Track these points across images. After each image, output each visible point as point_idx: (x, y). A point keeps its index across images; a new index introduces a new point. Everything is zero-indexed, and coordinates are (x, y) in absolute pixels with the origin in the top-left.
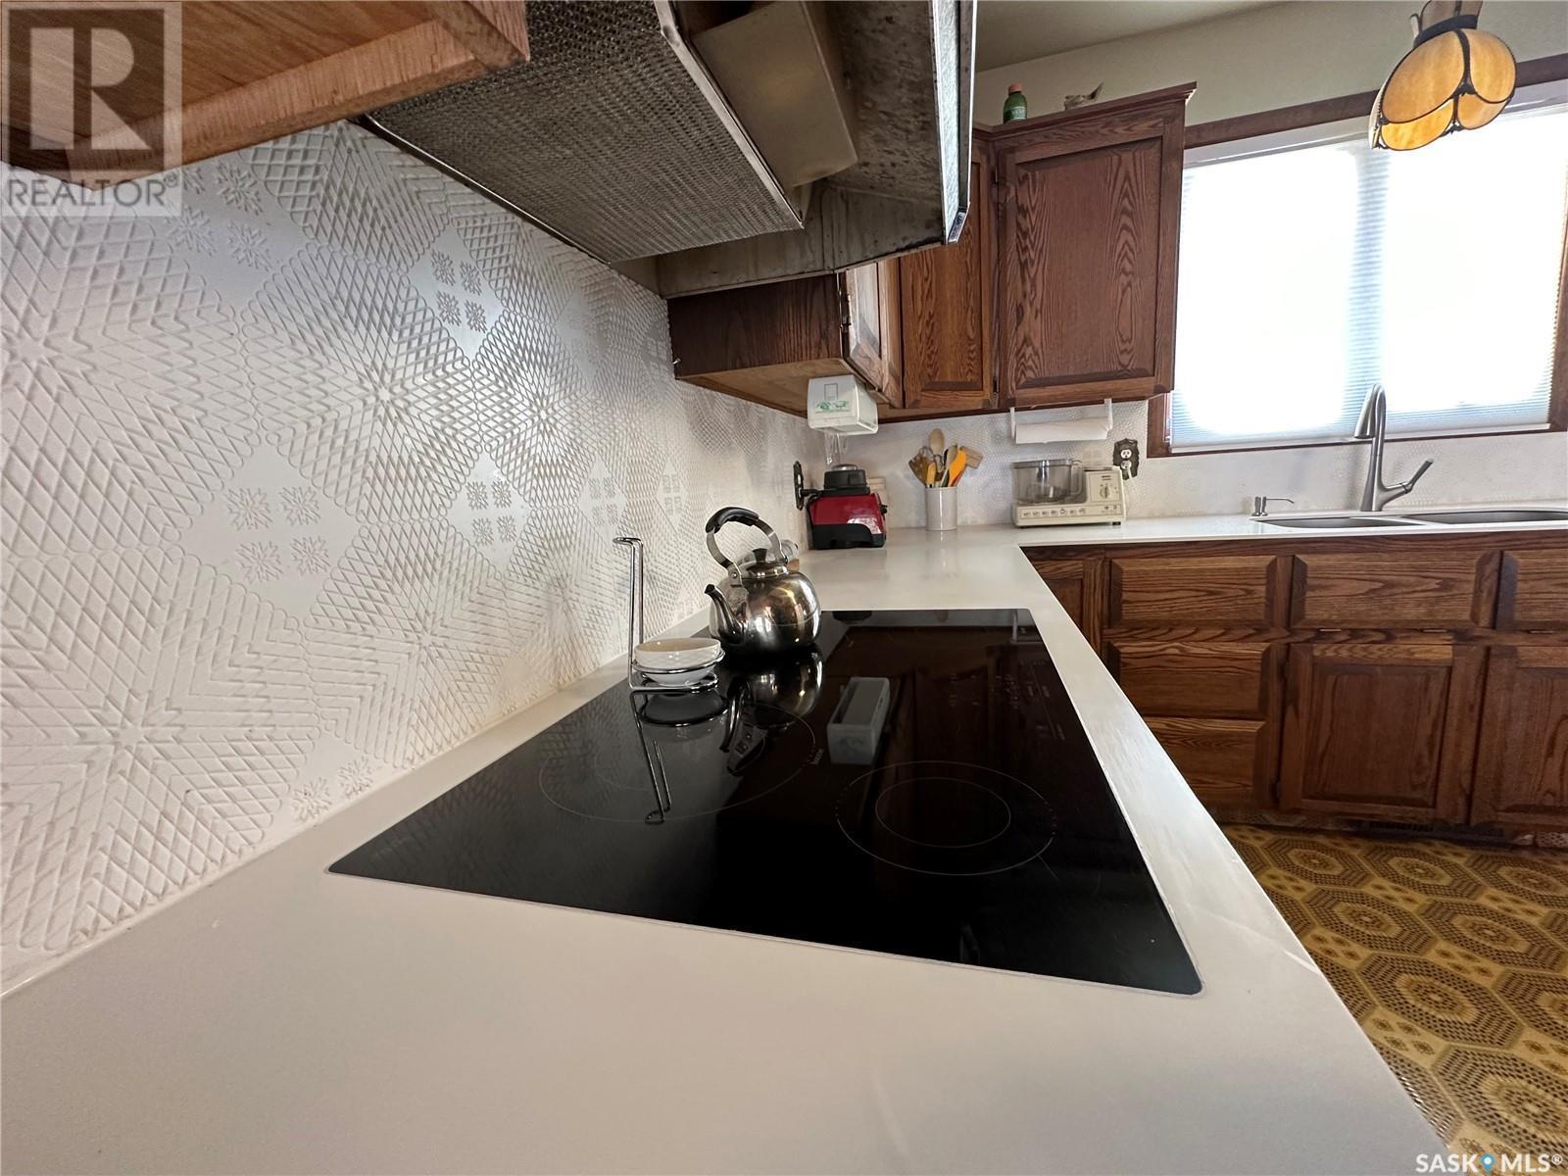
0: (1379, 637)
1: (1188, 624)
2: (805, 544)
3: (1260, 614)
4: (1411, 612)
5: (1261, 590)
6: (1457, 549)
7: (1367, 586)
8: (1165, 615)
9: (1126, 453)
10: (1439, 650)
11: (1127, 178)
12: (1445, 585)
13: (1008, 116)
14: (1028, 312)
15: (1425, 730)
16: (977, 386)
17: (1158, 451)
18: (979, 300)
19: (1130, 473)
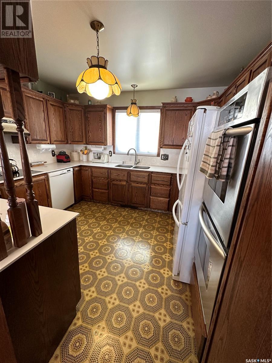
0: (119, 181)
1: (100, 177)
2: (57, 161)
3: (107, 177)
4: (121, 178)
5: (107, 174)
6: (125, 171)
7: (117, 174)
8: (97, 176)
9: (110, 153)
10: (124, 183)
11: (100, 116)
12: (124, 175)
13: (89, 103)
14: (89, 132)
15: (123, 193)
16: (82, 142)
17: (114, 153)
18: (82, 130)
19: (111, 156)
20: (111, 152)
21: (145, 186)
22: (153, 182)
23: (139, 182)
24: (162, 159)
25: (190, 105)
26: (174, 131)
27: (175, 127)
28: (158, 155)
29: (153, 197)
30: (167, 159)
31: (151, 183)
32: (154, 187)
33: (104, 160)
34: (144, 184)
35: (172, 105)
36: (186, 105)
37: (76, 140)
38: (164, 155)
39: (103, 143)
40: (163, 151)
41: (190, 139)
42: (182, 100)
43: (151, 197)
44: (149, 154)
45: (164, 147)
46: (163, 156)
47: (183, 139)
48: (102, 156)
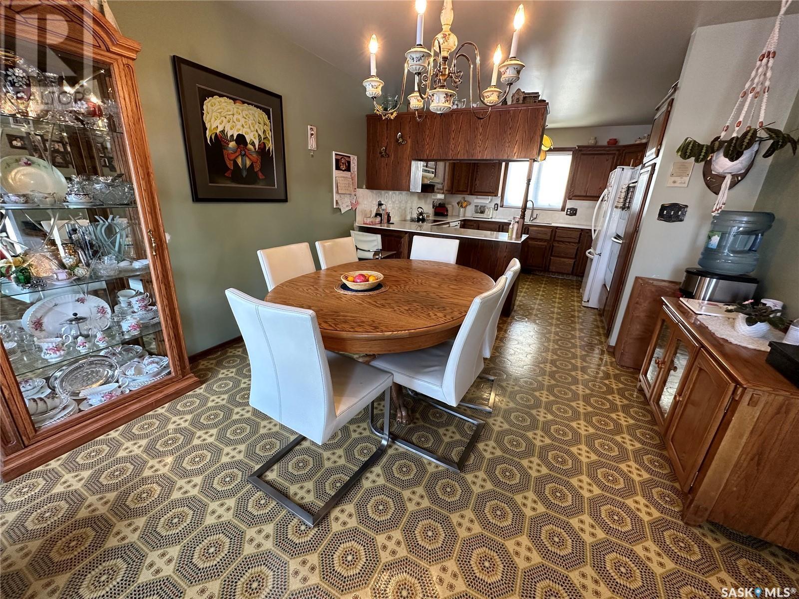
16: (467, 191)
17: (502, 206)
18: (468, 177)
19: (497, 210)
20: (497, 205)
21: (546, 243)
22: (557, 239)
23: (539, 239)
24: (567, 214)
25: (613, 148)
26: (589, 179)
27: (590, 175)
28: (563, 209)
29: (555, 258)
30: (575, 214)
31: (554, 240)
32: (558, 245)
33: (489, 215)
34: (545, 242)
35: (590, 149)
36: (608, 149)
37: (461, 190)
38: (571, 209)
39: (493, 193)
40: (570, 204)
41: (610, 188)
42: (604, 142)
43: (552, 258)
44: (549, 207)
45: (573, 198)
46: (569, 211)
47: (600, 188)
48: (487, 210)
